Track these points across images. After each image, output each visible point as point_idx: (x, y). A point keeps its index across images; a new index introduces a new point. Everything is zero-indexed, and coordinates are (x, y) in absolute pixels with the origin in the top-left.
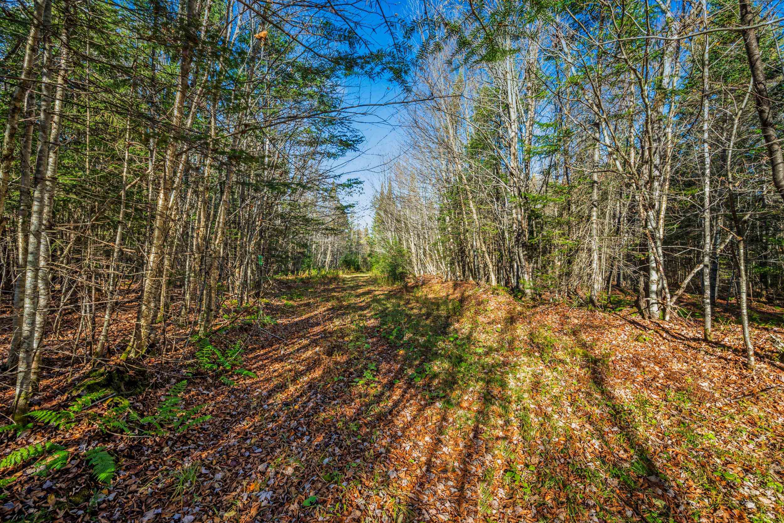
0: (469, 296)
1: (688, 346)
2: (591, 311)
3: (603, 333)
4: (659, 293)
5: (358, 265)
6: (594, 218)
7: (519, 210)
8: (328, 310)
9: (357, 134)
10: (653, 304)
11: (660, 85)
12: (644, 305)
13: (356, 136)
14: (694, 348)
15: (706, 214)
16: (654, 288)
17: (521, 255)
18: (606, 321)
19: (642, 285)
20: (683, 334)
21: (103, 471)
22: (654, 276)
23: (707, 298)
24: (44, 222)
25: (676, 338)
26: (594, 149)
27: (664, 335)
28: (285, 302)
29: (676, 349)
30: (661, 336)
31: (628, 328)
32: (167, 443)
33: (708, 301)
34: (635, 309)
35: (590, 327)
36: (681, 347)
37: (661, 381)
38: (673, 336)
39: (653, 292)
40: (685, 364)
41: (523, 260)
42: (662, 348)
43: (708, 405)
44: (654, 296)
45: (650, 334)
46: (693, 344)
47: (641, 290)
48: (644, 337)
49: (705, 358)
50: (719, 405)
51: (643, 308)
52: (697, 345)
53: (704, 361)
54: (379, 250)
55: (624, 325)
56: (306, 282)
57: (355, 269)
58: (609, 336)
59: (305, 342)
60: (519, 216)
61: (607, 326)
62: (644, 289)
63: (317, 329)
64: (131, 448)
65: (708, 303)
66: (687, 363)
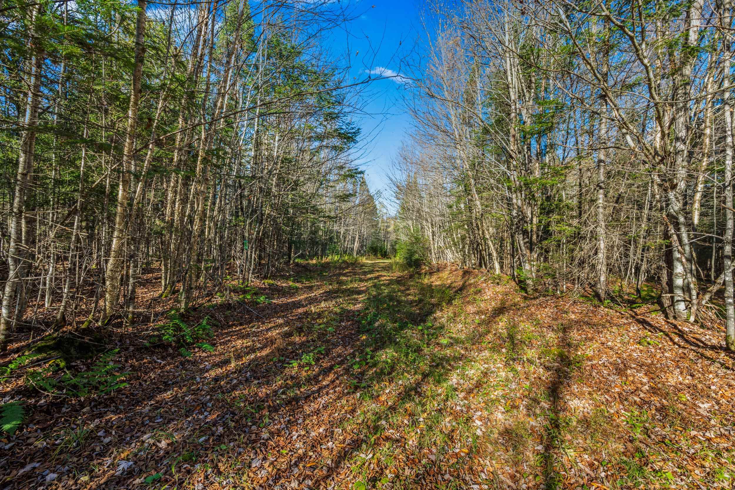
0: (471, 284)
1: (702, 355)
2: (595, 306)
3: (602, 332)
4: (686, 289)
5: (385, 252)
6: (601, 201)
7: (519, 195)
8: (326, 292)
9: (353, 126)
10: (678, 301)
11: (686, 43)
12: (668, 302)
13: (353, 129)
14: (708, 358)
15: (726, 192)
16: (679, 282)
17: (522, 242)
18: (609, 318)
19: (665, 278)
20: (703, 339)
21: (8, 423)
22: (679, 269)
23: (729, 297)
24: (15, 210)
25: (691, 344)
26: (600, 124)
27: (677, 339)
28: (291, 283)
29: (684, 357)
30: (671, 340)
31: (634, 328)
32: (90, 403)
33: (731, 300)
34: (657, 307)
35: (588, 324)
36: (692, 355)
37: (642, 395)
38: (687, 341)
39: (678, 287)
40: (690, 377)
41: (523, 248)
42: (666, 354)
43: (694, 433)
44: (679, 292)
45: (657, 337)
46: (709, 353)
47: (664, 284)
48: (649, 340)
49: (719, 372)
50: (710, 434)
51: (666, 305)
52: (714, 355)
53: (717, 376)
54: (403, 238)
55: (630, 324)
56: (326, 266)
57: (382, 255)
58: (607, 336)
59: (281, 321)
60: (519, 201)
61: (608, 325)
62: (667, 284)
63: (301, 310)
64: (52, 404)
65: (730, 304)
66: (692, 376)
